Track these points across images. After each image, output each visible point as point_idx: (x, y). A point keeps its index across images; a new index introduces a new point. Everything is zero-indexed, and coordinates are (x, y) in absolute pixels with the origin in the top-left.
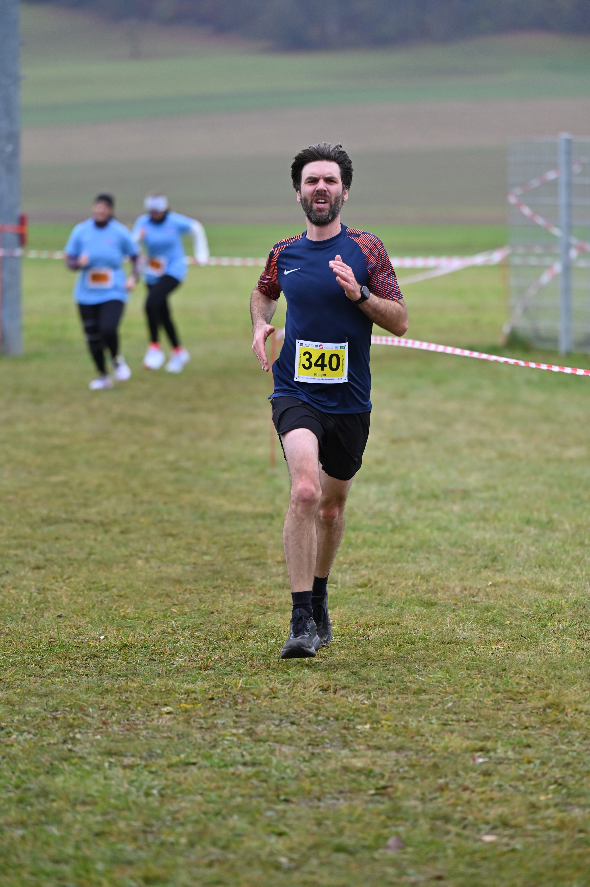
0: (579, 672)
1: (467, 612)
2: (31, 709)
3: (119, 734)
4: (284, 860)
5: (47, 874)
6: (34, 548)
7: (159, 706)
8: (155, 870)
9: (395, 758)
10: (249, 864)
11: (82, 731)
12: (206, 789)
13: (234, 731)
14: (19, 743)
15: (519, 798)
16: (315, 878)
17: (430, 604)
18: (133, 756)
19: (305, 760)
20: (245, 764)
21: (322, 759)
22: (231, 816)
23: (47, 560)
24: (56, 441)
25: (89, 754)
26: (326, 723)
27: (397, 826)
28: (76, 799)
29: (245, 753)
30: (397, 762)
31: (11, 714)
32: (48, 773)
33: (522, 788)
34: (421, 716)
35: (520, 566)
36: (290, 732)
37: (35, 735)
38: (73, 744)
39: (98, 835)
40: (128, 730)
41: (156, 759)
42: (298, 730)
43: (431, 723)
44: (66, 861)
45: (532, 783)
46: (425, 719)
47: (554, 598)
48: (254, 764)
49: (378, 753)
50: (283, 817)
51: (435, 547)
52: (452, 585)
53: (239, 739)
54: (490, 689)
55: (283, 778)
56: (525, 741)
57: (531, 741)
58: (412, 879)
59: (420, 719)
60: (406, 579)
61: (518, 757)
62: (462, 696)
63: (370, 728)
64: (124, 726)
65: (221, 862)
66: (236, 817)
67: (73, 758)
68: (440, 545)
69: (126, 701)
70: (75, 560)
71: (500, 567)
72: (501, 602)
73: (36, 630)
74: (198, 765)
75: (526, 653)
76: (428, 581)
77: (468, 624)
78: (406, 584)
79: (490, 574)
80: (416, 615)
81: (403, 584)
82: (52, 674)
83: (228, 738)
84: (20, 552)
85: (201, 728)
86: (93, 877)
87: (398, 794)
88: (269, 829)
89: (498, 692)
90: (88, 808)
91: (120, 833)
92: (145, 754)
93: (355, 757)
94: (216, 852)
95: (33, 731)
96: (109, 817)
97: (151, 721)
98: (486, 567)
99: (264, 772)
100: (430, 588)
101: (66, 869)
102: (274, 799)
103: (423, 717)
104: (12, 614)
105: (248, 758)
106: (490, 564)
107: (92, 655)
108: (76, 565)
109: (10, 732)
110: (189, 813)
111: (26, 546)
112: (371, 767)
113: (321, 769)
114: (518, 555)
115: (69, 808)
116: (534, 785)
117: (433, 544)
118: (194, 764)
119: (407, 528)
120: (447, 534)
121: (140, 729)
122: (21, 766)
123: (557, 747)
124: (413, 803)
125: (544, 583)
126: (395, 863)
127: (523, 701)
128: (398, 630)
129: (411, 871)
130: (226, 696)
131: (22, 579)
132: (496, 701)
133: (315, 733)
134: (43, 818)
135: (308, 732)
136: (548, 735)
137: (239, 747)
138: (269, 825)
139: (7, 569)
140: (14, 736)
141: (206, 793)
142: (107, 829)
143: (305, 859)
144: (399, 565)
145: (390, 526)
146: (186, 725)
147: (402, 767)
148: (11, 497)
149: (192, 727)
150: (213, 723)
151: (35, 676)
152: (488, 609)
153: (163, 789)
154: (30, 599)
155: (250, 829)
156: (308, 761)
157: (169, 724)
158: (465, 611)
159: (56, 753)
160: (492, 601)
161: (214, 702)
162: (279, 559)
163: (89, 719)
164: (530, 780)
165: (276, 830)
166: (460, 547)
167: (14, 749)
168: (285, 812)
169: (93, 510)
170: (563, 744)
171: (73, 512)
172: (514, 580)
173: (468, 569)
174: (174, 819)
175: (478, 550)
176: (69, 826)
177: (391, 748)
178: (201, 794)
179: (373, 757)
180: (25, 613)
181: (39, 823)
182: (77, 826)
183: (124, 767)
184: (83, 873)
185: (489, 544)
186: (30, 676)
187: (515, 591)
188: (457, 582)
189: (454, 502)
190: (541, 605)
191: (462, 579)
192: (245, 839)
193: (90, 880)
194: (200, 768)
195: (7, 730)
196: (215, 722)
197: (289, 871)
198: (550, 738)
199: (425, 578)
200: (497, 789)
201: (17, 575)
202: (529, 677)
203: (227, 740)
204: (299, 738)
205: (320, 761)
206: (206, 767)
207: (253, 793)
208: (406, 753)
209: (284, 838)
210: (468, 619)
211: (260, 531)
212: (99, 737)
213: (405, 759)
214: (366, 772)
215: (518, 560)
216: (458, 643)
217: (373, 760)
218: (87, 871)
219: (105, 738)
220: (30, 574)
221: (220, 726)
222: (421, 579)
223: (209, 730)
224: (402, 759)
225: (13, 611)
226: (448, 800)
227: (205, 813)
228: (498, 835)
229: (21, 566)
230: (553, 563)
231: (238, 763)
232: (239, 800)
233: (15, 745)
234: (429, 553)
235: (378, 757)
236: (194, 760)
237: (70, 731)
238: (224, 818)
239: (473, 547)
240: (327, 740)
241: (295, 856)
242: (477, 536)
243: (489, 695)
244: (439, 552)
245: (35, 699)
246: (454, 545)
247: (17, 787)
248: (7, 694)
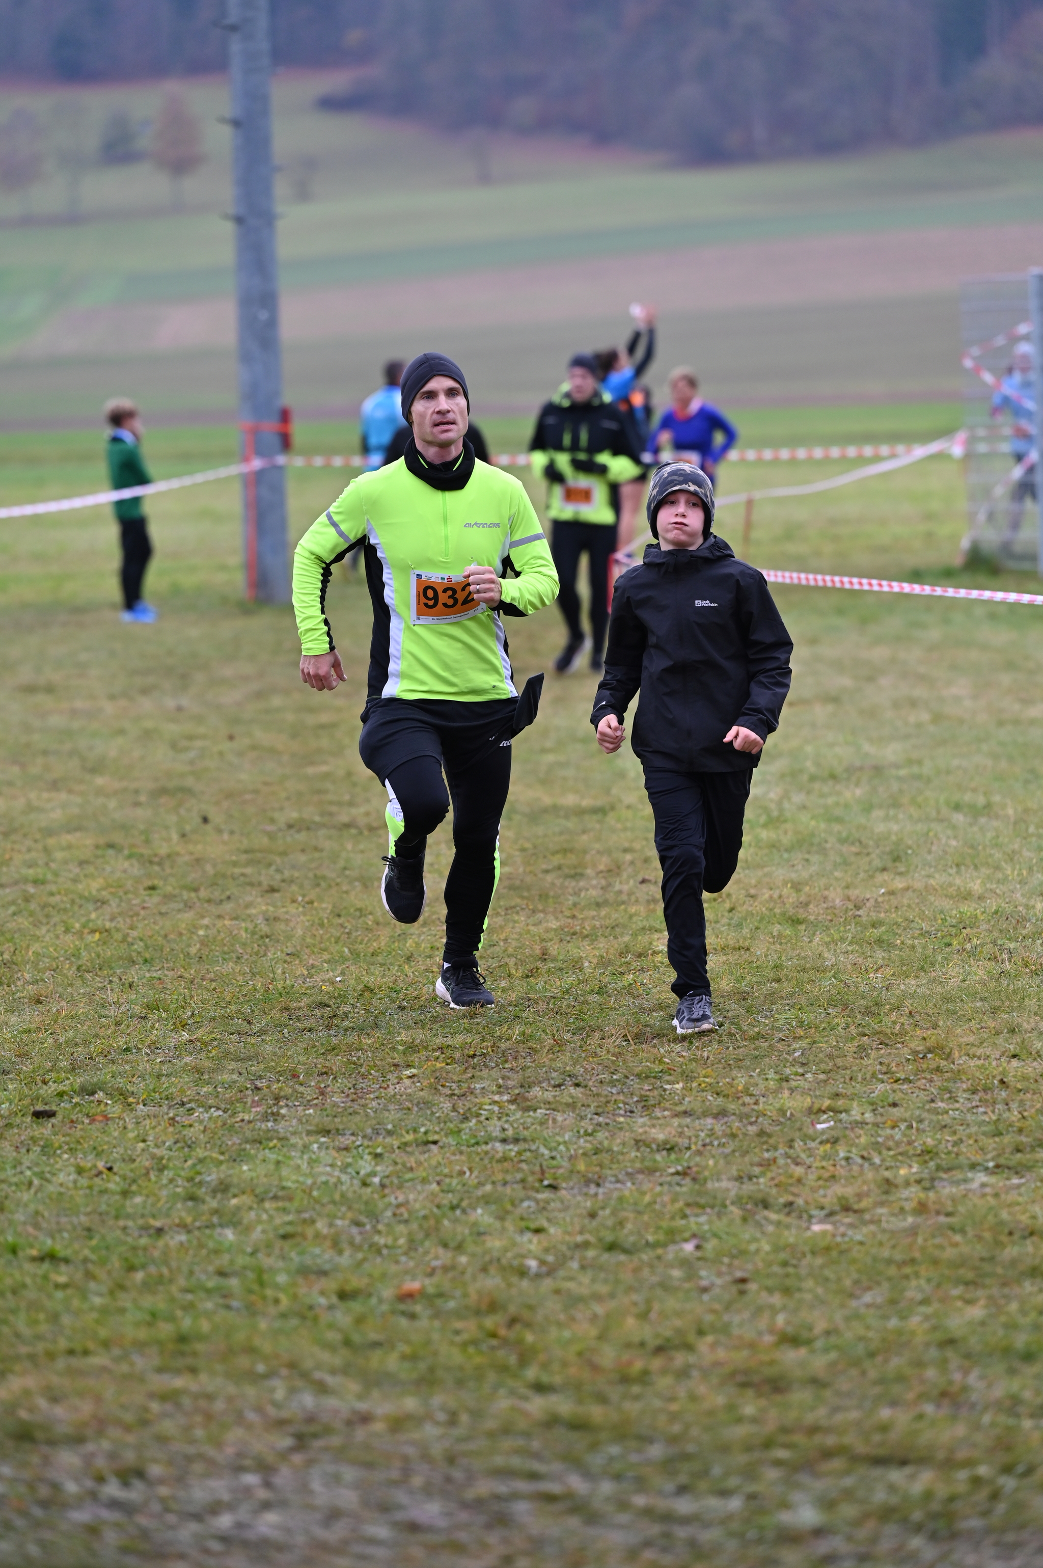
0: (979, 1004)
1: (845, 931)
2: (226, 1077)
3: (338, 1107)
4: (533, 1264)
5: (208, 1291)
6: (270, 865)
7: (399, 1068)
8: (356, 1282)
9: (709, 1127)
10: (484, 1269)
11: (290, 1104)
12: (446, 1176)
13: (497, 1098)
14: (201, 1122)
15: (870, 1175)
16: (570, 1285)
17: (795, 922)
18: (353, 1134)
19: (587, 1134)
20: (504, 1141)
21: (609, 1131)
22: (475, 1209)
23: (283, 881)
24: (324, 718)
25: (294, 1133)
26: (625, 1083)
27: (697, 1215)
28: (266, 1192)
29: (506, 1126)
30: (712, 1133)
31: (197, 1085)
32: (235, 1160)
33: (877, 1160)
34: (754, 1071)
35: (930, 867)
36: (572, 1097)
37: (225, 1111)
38: (275, 1120)
39: (285, 1237)
40: (353, 1101)
41: (384, 1138)
42: (582, 1093)
43: (767, 1079)
44: (235, 1274)
45: (892, 1153)
46: (759, 1075)
47: (967, 908)
48: (516, 1141)
49: (688, 1120)
50: (544, 1208)
51: (820, 844)
52: (831, 894)
53: (500, 1107)
54: (853, 1030)
55: (553, 1158)
56: (891, 1100)
57: (898, 1097)
58: (704, 1283)
59: (752, 1073)
60: (771, 889)
61: (879, 1119)
62: (815, 1042)
63: (683, 1088)
64: (348, 1096)
65: (446, 1269)
66: (479, 1211)
67: (270, 1139)
68: (826, 842)
69: (355, 1063)
70: (324, 878)
71: (902, 869)
72: (894, 915)
73: (254, 974)
74: (440, 1144)
75: (913, 982)
76: (798, 891)
77: (844, 946)
78: (771, 897)
79: (886, 878)
80: (773, 937)
81: (767, 896)
82: (262, 1032)
83: (487, 1107)
84: (248, 870)
85: (454, 1094)
86: (269, 1292)
87: (706, 1173)
88: (523, 1224)
89: (865, 1035)
90: (280, 1204)
91: (317, 1235)
92: (369, 1131)
93: (654, 1126)
94: (443, 1257)
95: (223, 1106)
96: (306, 1215)
97: (385, 1089)
98: (884, 869)
99: (530, 1150)
100: (801, 899)
101: (234, 1282)
102: (537, 1185)
103: (757, 1071)
104: (225, 953)
105: (510, 1133)
106: (889, 864)
107: (321, 1003)
108: (323, 884)
109: (192, 1109)
110: (417, 1206)
111: (259, 862)
112: (676, 1139)
113: (606, 1143)
114: (930, 852)
115: (255, 1206)
116: (892, 1157)
117: (816, 840)
118: (435, 1143)
119: (785, 821)
120: (837, 827)
121: (370, 1099)
122: (200, 1153)
123: (933, 1105)
124: (725, 1184)
125: (959, 888)
126: (684, 1262)
127: (899, 1046)
128: (746, 956)
129: (703, 1273)
130: (493, 1051)
131: (248, 906)
132: (862, 1048)
133: (606, 1096)
134: (215, 1220)
135: (598, 1095)
136: (924, 1090)
137: (499, 1118)
138: (522, 1219)
139: (228, 893)
140: (197, 1114)
141: (447, 1180)
142: (299, 1229)
143: (563, 1260)
144: (766, 870)
145: (763, 819)
146: (433, 1091)
147: (717, 1138)
148: (248, 797)
149: (440, 1094)
150: (469, 1088)
151: (239, 1034)
152: (874, 926)
153: (388, 1177)
154: (253, 933)
155: (498, 1224)
156: (590, 1135)
157: (409, 1091)
158: (842, 929)
159: (248, 1134)
160: (882, 915)
161: (475, 1060)
162: (602, 867)
163: (301, 1089)
164: (889, 1149)
165: (533, 1226)
166: (853, 844)
167: (192, 1129)
168: (547, 1202)
169: (362, 810)
170: (942, 1101)
171: (331, 814)
172: (918, 885)
173: (858, 874)
174: (395, 1215)
175: (878, 847)
176: (248, 1229)
177: (705, 1114)
178: (438, 1183)
179: (680, 1126)
180: (241, 951)
181: (210, 1226)
182: (259, 1228)
183: (339, 1149)
184: (255, 1287)
185: (894, 838)
186: (232, 1034)
187: (917, 901)
188: (839, 890)
189: (857, 784)
190: (948, 918)
191: (847, 887)
192: (488, 1238)
193: (264, 1298)
194: (442, 1147)
195: (188, 1106)
196: (473, 1087)
197: (538, 1276)
198: (926, 1093)
199: (797, 887)
200: (843, 1163)
201: (241, 901)
202: (910, 1013)
203: (485, 1110)
204: (583, 1105)
205: (607, 1134)
206: (450, 1145)
207: (509, 1178)
208: (726, 1119)
209: (542, 1236)
210: (843, 940)
211: (584, 832)
212: (311, 1111)
213: (724, 1127)
214: (668, 1146)
215: (929, 858)
216: (824, 970)
217: (680, 1130)
218: (262, 1284)
219: (318, 1112)
220: (259, 900)
221: (478, 1091)
222: (792, 887)
223: (463, 1098)
224: (719, 1128)
225: (226, 948)
226: (773, 1179)
227: (438, 1207)
228: (834, 1224)
229: (248, 888)
230: (976, 861)
231: (496, 1139)
232: (488, 1188)
233: (196, 1124)
234: (809, 852)
235: (688, 1127)
236: (436, 1137)
237: (274, 1105)
238: (464, 1211)
239: (871, 843)
240: (621, 1105)
241: (550, 1258)
242: (880, 828)
243: (853, 1039)
244: (823, 851)
245: (233, 1065)
246: (843, 841)
247: (191, 1180)
248: (196, 1058)
